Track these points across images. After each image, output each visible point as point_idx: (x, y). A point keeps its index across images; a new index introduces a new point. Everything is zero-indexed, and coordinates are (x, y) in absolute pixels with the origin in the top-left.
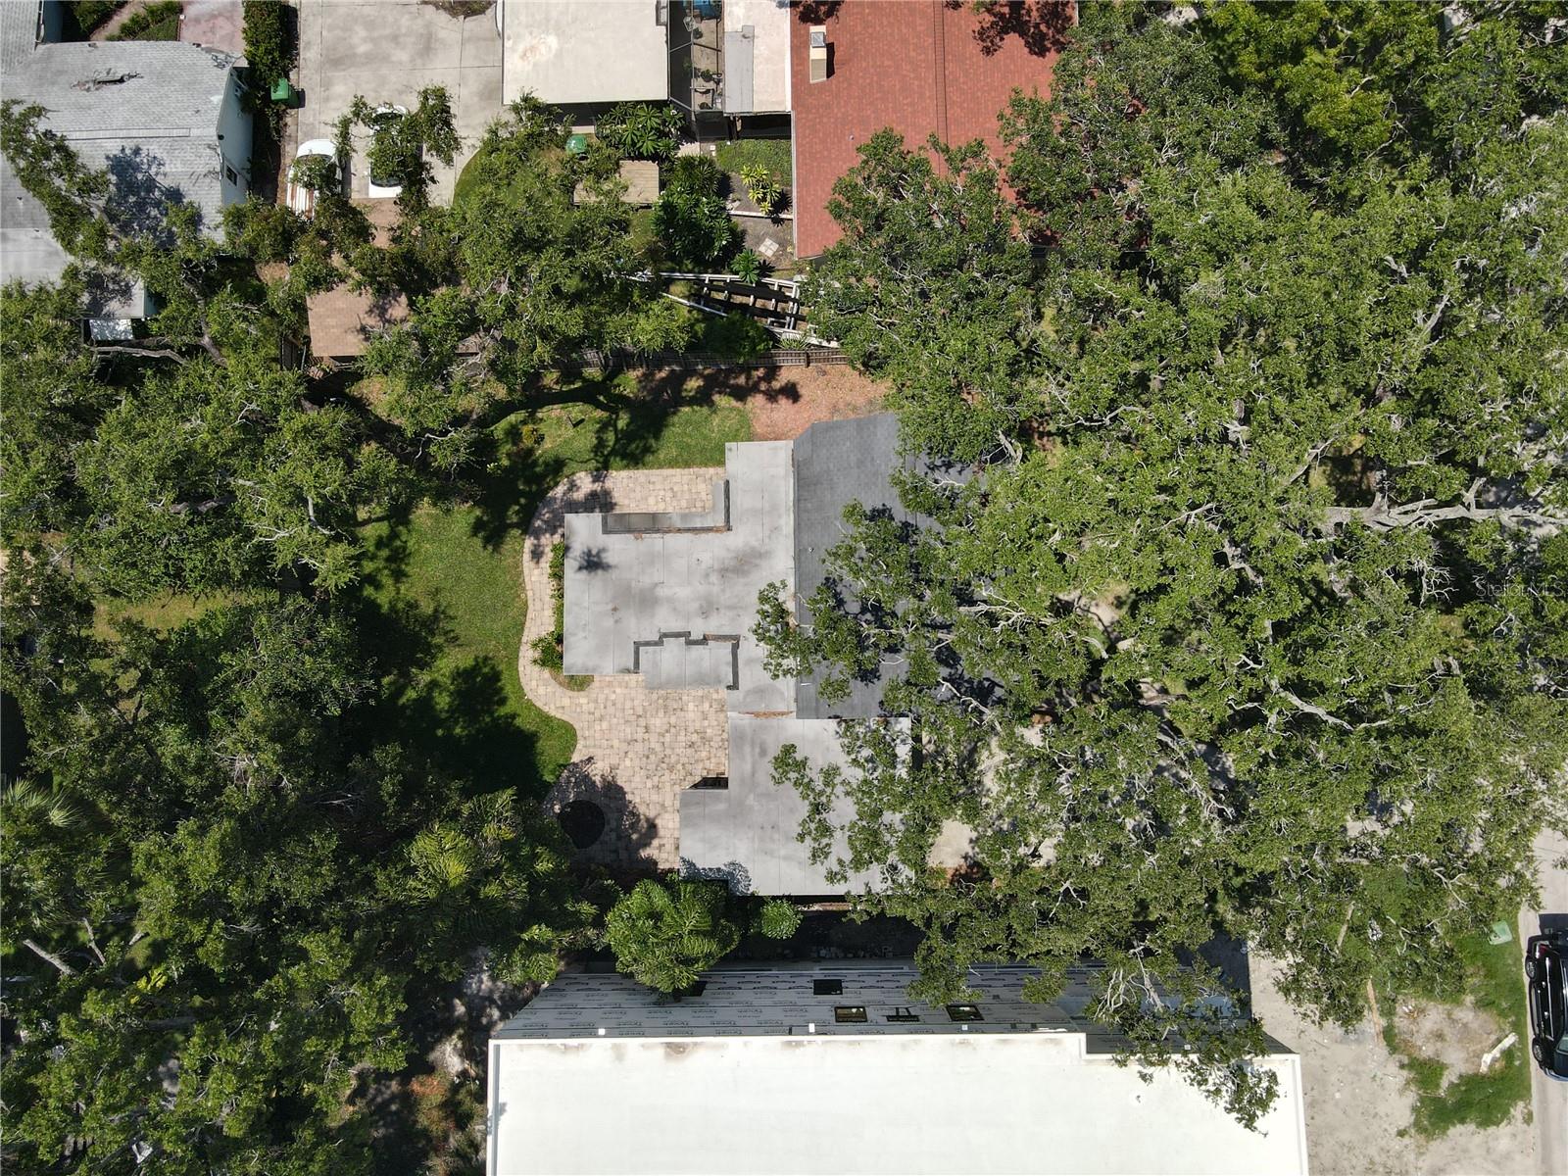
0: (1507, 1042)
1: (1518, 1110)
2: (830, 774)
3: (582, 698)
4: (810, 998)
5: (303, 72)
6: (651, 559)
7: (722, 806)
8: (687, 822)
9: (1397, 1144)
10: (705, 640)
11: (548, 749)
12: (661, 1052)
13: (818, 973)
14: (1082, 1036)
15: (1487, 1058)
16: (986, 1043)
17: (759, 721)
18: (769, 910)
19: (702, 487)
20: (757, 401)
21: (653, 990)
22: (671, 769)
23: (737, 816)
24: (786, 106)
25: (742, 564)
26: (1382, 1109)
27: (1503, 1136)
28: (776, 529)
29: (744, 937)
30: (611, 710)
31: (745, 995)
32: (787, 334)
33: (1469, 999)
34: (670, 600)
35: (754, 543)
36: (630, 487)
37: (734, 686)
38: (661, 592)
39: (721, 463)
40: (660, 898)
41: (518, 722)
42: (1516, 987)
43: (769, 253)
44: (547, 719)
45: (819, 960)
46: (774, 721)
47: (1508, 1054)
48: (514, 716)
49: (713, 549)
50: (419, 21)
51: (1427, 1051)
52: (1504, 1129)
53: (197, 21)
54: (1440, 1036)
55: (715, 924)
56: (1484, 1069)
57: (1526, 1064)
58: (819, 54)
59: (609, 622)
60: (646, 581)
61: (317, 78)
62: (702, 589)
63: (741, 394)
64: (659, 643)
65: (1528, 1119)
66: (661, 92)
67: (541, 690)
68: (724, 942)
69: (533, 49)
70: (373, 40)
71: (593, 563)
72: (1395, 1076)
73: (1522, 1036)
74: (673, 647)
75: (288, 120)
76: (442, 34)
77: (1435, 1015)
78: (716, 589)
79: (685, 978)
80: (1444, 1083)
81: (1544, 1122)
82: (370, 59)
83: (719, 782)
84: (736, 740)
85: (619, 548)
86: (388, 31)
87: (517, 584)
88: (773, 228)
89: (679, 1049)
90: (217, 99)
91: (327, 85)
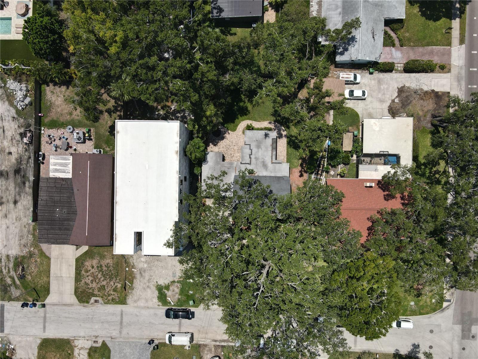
0: (172, 303)
1: (160, 304)
2: (222, 180)
3: (241, 133)
4: (184, 176)
5: (377, 74)
6: (267, 148)
7: (219, 160)
8: (216, 153)
9: (155, 281)
10: (250, 158)
11: (231, 125)
12: (177, 150)
13: (188, 177)
14: (177, 220)
15: (169, 299)
16: (177, 205)
17: (234, 168)
18: (199, 168)
19: (282, 158)
20: (300, 168)
21: (186, 148)
22: (227, 150)
23: (217, 163)
24: (359, 178)
25: (265, 166)
26: (161, 279)
27: (156, 300)
28: (271, 172)
29: (194, 164)
30: (238, 138)
31: (185, 164)
32: (313, 176)
33: (180, 297)
34: (258, 151)
35: (269, 168)
36: (283, 143)
37: (241, 163)
38: (260, 149)
39: (287, 162)
40: (202, 149)
41: (237, 120)
42: (181, 306)
43: (331, 173)
44: (237, 126)
45: (190, 178)
46: (234, 171)
47: (170, 303)
48: (238, 119)
49: (268, 160)
50: (387, 99)
51: (171, 288)
52: (157, 301)
53: (391, 50)
54: (173, 291)
55: (197, 159)
56: (168, 298)
57: (168, 306)
58: (368, 185)
59: (254, 139)
60: (262, 147)
61: (376, 77)
62: (260, 158)
63: (301, 165)
64: (250, 149)
65: (159, 305)
66: (364, 152)
67: (243, 125)
68: (194, 160)
69: (376, 125)
70: (384, 89)
71: (266, 135)
72: (167, 282)
73: (173, 306)
74: (249, 152)
75: (366, 71)
76: (384, 104)
77: (177, 290)
78: (260, 160)
79: (188, 154)
80: (165, 291)
81: (158, 308)
82: (380, 88)
83: (224, 160)
84: (231, 164)
85: (269, 141)
86: (386, 92)
87: (264, 120)
88: (337, 174)
89: (177, 153)
90: (368, 59)
91: (374, 79)
